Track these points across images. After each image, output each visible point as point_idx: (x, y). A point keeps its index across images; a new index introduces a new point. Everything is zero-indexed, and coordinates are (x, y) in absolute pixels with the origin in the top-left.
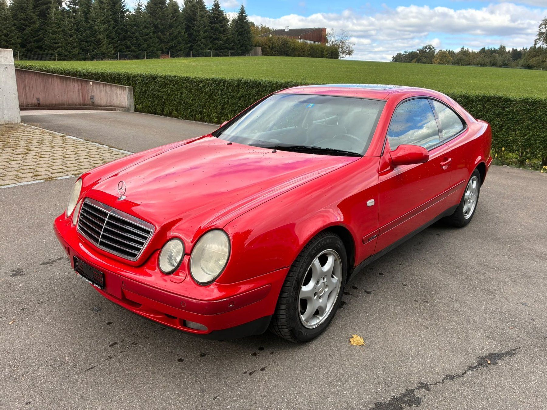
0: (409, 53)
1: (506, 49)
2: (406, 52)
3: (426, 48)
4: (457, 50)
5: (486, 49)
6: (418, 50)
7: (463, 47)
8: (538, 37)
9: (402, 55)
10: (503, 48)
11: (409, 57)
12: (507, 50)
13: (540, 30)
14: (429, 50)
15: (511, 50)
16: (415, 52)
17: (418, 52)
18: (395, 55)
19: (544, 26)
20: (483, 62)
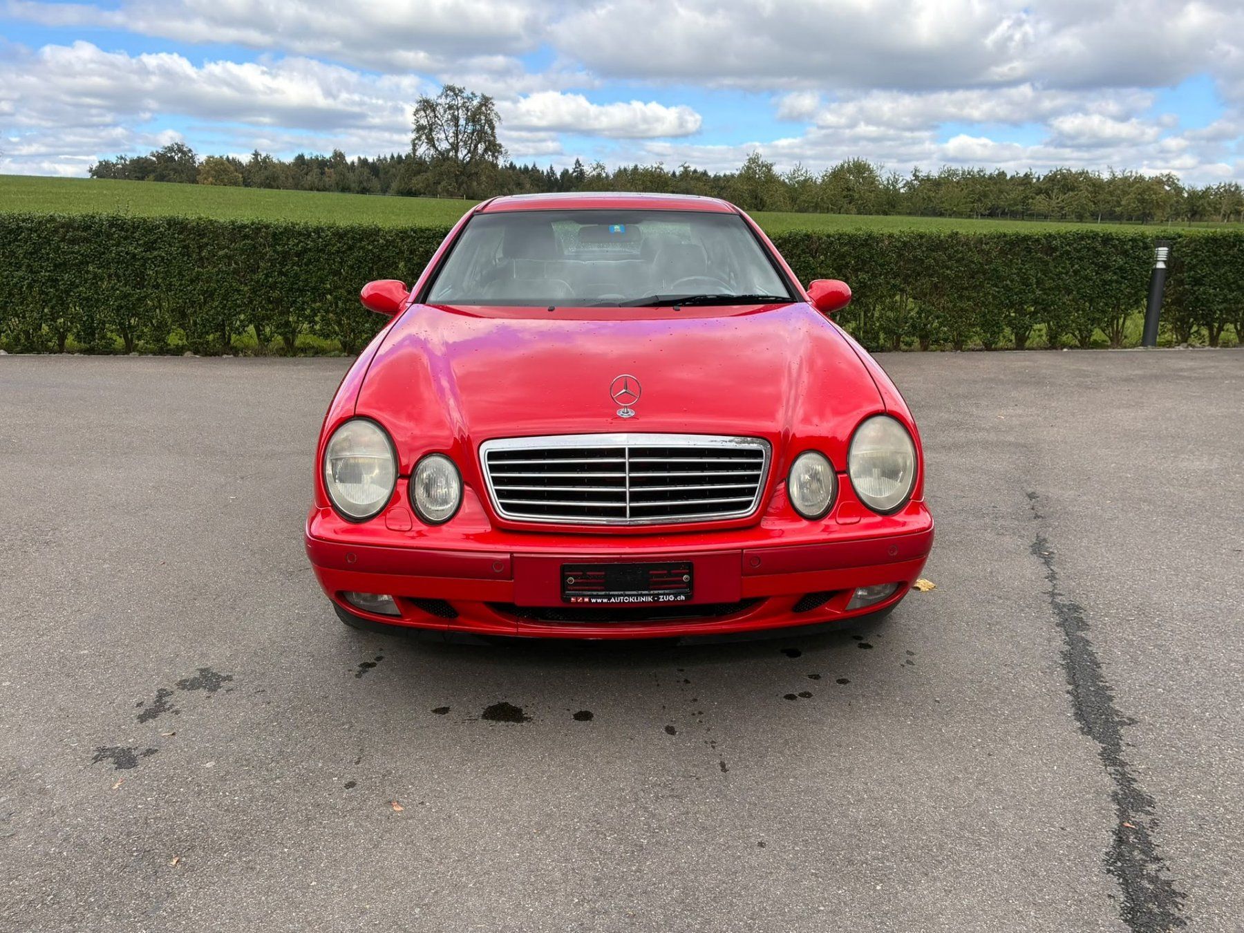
0: (131, 161)
1: (346, 158)
2: (122, 158)
3: (171, 149)
4: (245, 158)
5: (306, 158)
6: (154, 156)
7: (256, 151)
8: (413, 136)
9: (114, 165)
10: (339, 156)
11: (135, 171)
12: (349, 160)
13: (418, 122)
14: (179, 155)
15: (356, 160)
16: (146, 160)
17: (154, 159)
18: (95, 165)
19: (422, 113)
20: (321, 184)
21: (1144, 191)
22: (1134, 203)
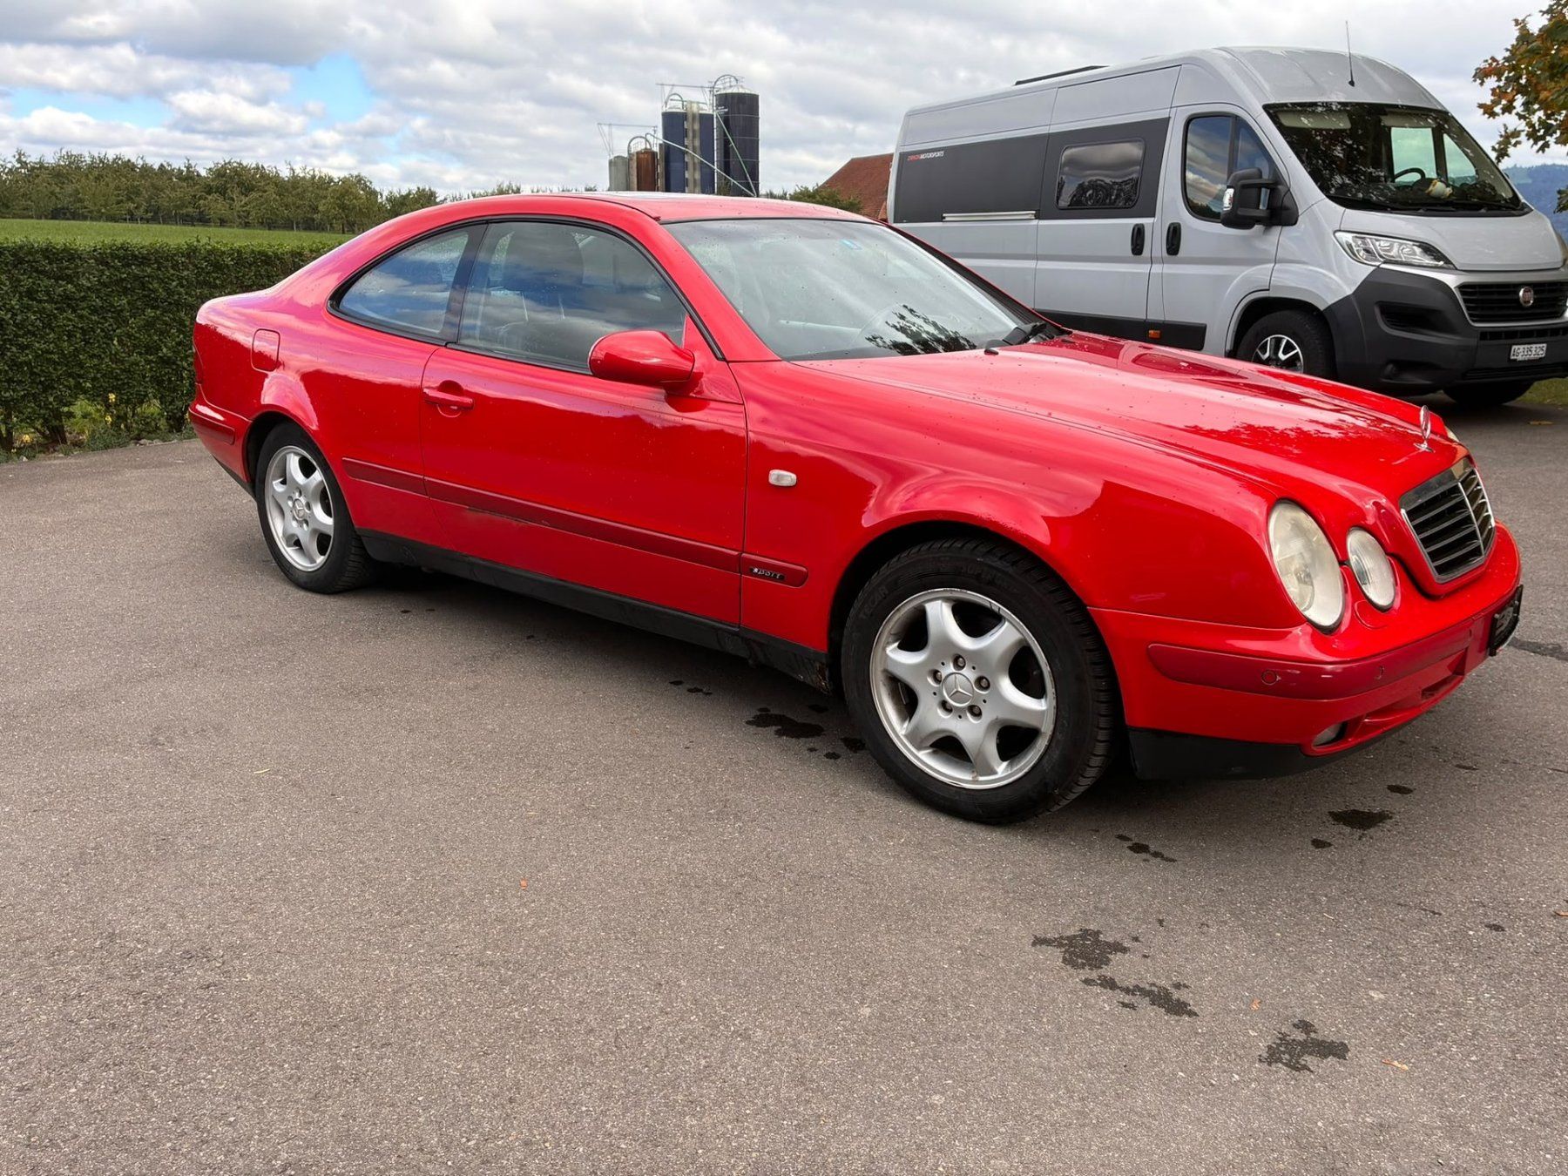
21: (343, 195)
22: (334, 208)
